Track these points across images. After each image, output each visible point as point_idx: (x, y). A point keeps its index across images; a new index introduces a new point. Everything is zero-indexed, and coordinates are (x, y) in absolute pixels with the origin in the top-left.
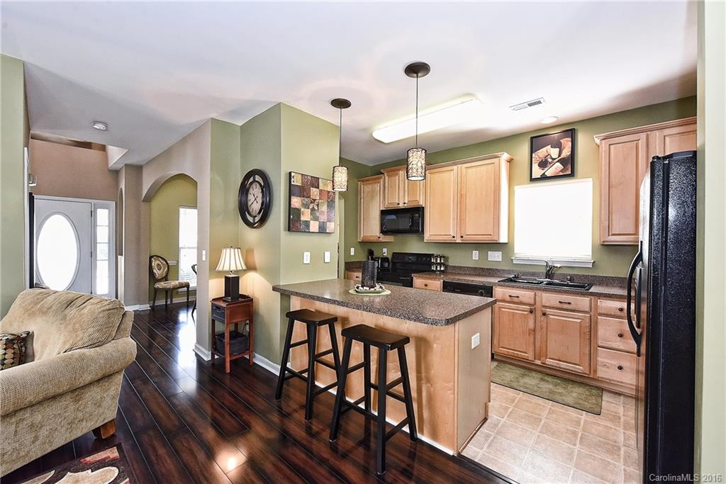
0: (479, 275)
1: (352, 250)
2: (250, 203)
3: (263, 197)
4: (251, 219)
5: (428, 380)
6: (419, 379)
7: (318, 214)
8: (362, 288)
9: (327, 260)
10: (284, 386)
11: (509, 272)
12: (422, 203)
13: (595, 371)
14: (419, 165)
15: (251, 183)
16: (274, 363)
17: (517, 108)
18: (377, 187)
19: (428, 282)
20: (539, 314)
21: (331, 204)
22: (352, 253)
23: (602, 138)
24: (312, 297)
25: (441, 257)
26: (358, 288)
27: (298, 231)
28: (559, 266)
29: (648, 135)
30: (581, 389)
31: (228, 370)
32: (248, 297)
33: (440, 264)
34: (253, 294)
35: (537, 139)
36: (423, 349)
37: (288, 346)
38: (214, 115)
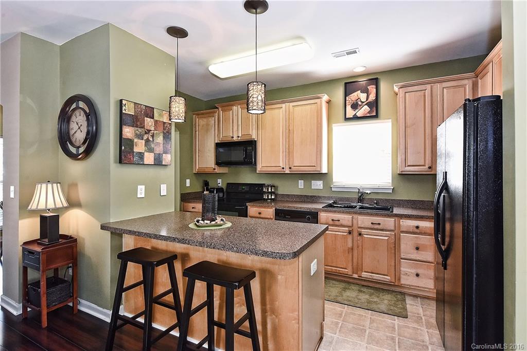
0: (304, 202)
1: (188, 181)
2: (72, 132)
3: (88, 126)
4: (73, 150)
5: (273, 312)
6: (264, 312)
7: (153, 146)
8: (202, 222)
9: (164, 192)
10: (117, 334)
11: (329, 198)
12: (254, 137)
13: (399, 279)
14: (260, 98)
15: (74, 110)
16: (104, 308)
17: (338, 55)
18: (212, 121)
19: (262, 210)
20: (355, 234)
21: (167, 136)
22: (188, 184)
23: (399, 87)
24: (149, 236)
25: (271, 187)
26: (198, 221)
27: (131, 163)
28: (369, 192)
29: (432, 86)
30: (390, 296)
31: (45, 323)
32: (71, 237)
33: (271, 193)
34: (78, 233)
35: (350, 85)
36: (267, 280)
37: (121, 289)
38: (23, 29)
